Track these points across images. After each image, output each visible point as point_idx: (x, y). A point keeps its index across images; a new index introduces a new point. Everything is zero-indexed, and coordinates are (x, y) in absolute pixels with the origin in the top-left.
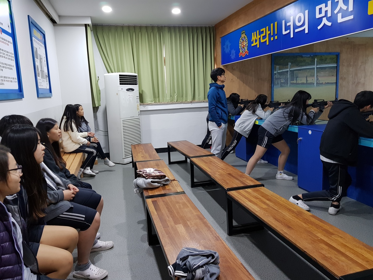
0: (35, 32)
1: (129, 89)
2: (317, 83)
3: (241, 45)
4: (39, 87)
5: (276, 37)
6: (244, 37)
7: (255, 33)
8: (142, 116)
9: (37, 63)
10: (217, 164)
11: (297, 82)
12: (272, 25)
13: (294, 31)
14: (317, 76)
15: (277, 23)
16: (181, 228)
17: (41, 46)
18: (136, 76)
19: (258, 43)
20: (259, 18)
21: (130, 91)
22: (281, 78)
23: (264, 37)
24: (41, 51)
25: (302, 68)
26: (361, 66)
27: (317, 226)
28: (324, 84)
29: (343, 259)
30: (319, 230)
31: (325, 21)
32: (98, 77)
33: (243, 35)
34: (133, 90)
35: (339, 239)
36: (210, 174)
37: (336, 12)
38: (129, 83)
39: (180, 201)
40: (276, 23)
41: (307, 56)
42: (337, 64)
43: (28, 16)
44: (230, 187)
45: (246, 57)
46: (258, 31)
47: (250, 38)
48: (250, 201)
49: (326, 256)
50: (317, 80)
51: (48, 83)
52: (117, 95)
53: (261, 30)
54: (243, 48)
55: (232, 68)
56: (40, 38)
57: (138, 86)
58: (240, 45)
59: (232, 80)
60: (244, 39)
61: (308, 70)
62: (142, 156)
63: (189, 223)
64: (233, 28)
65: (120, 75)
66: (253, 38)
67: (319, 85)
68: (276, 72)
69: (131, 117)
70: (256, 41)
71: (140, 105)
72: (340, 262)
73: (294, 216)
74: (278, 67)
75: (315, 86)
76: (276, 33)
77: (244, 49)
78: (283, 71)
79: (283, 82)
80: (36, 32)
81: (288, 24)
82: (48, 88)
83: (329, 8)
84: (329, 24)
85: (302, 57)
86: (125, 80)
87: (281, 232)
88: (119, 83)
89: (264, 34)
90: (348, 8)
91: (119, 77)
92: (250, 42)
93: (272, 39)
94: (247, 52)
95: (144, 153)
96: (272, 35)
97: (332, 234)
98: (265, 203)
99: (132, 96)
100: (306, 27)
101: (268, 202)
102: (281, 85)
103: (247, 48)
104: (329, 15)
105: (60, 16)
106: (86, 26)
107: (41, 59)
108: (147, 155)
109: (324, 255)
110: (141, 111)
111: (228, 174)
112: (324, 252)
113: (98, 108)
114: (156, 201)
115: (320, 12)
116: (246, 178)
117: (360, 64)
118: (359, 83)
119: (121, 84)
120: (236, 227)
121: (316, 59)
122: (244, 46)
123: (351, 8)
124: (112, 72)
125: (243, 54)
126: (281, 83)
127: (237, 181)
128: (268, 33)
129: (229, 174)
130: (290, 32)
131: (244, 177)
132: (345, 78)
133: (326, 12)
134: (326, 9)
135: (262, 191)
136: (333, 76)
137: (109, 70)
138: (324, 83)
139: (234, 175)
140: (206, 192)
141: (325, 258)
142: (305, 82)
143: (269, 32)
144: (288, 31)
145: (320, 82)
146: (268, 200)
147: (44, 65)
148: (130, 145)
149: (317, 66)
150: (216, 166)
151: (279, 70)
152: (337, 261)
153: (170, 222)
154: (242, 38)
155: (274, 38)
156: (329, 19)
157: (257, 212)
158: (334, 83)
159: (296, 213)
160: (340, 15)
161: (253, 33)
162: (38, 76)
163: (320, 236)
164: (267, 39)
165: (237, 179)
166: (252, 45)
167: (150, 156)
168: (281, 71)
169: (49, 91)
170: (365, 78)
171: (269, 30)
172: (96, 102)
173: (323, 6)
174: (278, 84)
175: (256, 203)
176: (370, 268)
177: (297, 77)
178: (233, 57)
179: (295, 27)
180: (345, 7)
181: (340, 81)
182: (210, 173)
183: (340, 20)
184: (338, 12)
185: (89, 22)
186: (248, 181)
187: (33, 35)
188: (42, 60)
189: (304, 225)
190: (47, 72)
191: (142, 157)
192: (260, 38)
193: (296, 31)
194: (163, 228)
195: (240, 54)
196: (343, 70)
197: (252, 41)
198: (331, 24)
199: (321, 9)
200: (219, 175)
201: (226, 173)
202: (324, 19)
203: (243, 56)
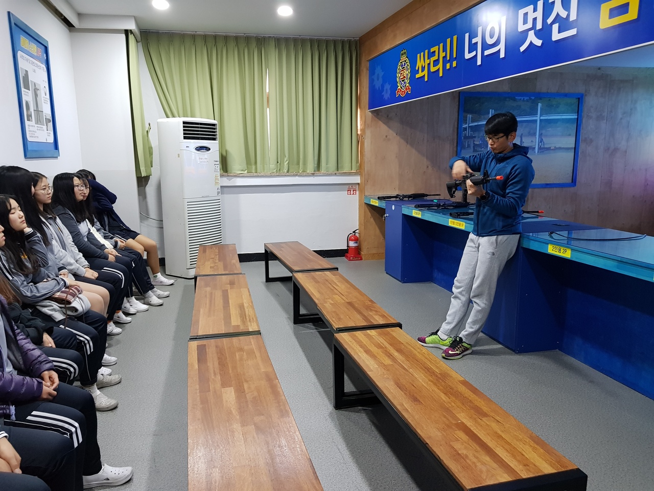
0: (24, 41)
1: (200, 147)
2: (540, 148)
3: (400, 75)
4: (29, 139)
5: (454, 64)
6: (405, 61)
7: (422, 54)
8: (225, 195)
9: (27, 96)
10: (334, 286)
12: (449, 40)
13: (482, 53)
14: (541, 135)
15: (457, 38)
16: (229, 395)
17: (37, 66)
18: (214, 125)
19: (426, 72)
20: (428, 27)
21: (202, 151)
22: (475, 137)
23: (436, 63)
24: (38, 76)
26: (621, 119)
27: (464, 400)
28: (552, 150)
29: (487, 459)
30: (466, 407)
31: (531, 37)
32: (149, 124)
33: (404, 58)
34: (208, 149)
35: (494, 425)
36: (317, 301)
37: (549, 21)
38: (201, 137)
39: (246, 348)
40: (455, 38)
41: (524, 99)
42: (578, 115)
43: (9, 13)
44: (342, 327)
45: (408, 97)
46: (426, 51)
47: (413, 63)
48: (367, 351)
49: (459, 454)
50: (541, 142)
51: (52, 133)
52: (179, 157)
53: (432, 50)
54: (403, 81)
55: (388, 116)
56: (35, 54)
57: (216, 142)
59: (386, 137)
60: (405, 65)
61: (525, 124)
62: (212, 265)
63: (246, 386)
64: (386, 44)
65: (184, 123)
66: (419, 64)
67: (543, 152)
68: (467, 125)
69: (203, 197)
70: (423, 69)
71: (222, 176)
72: (478, 464)
73: (432, 382)
74: (470, 116)
75: (537, 152)
76: (455, 56)
77: (405, 83)
78: (479, 123)
79: (478, 143)
80: (27, 41)
81: (474, 41)
82: (51, 140)
83: (539, 14)
84: (538, 43)
85: (515, 100)
86: (192, 131)
87: (399, 407)
88: (182, 136)
89: (436, 58)
90: (568, 16)
91: (182, 125)
92: (414, 71)
93: (448, 66)
94: (409, 88)
95: (217, 261)
96: (448, 59)
97: (485, 415)
98: (390, 356)
99: (206, 160)
100: (502, 47)
101: (396, 354)
102: (474, 147)
103: (408, 82)
104: (539, 26)
105: (80, 15)
106: (127, 32)
107: (36, 91)
108: (221, 265)
109: (456, 451)
110: (221, 186)
111: (347, 302)
112: (457, 446)
113: (147, 178)
114: (205, 345)
115: (525, 22)
116: (375, 311)
117: (620, 116)
118: (616, 150)
119: (185, 138)
120: (351, 394)
121: (539, 104)
122: (404, 77)
123: (574, 15)
124: (174, 116)
125: (402, 92)
126: (475, 145)
127: (358, 316)
128: (442, 54)
129: (349, 303)
130: (476, 56)
131: (373, 309)
132: (591, 141)
133: (535, 19)
134: (534, 15)
135: (394, 334)
136: (570, 135)
137: (169, 113)
138: (552, 148)
139: (356, 305)
140: (317, 332)
141: (457, 456)
143: (444, 54)
144: (474, 53)
145: (546, 146)
146: (399, 351)
147: (43, 101)
148: (198, 246)
149: (542, 118)
150: (332, 288)
151: (473, 122)
152: (474, 463)
153: (216, 381)
154: (401, 63)
155: (451, 65)
156: (538, 34)
157: (372, 371)
158: (571, 148)
159: (437, 376)
160: (555, 27)
161: (419, 55)
162: (28, 120)
163: (464, 417)
164: (440, 65)
165: (360, 313)
166: (417, 76)
167: (225, 267)
168: (476, 124)
169: (53, 146)
170: (627, 141)
171: (445, 50)
172: (142, 169)
173: (529, 9)
174: (469, 146)
175: (376, 355)
176: (524, 477)
178: (386, 96)
179: (485, 46)
180: (564, 14)
181: (582, 146)
182: (318, 299)
183: (556, 36)
184: (553, 23)
185: (132, 26)
186: (377, 317)
187: (17, 47)
188: (38, 92)
189: (443, 398)
190: (50, 113)
191: (211, 267)
192: (429, 64)
193: (487, 53)
194: (200, 392)
195: (398, 92)
196: (589, 125)
197: (417, 69)
198: (542, 44)
199: (526, 14)
200: (331, 304)
201: (344, 302)
202: (531, 33)
203: (402, 94)
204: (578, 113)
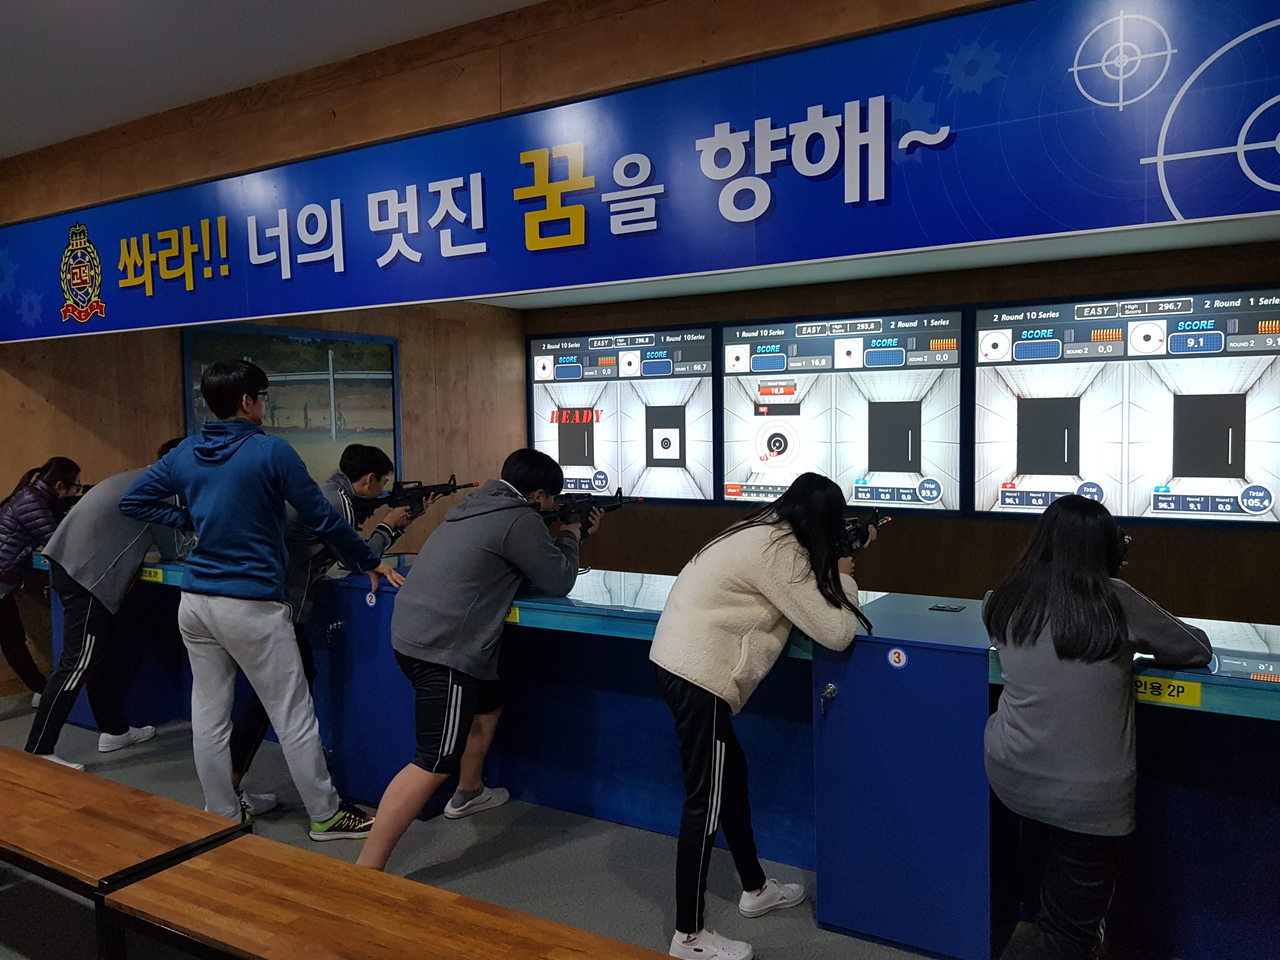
2: (338, 431)
3: (69, 276)
5: (224, 270)
6: (85, 249)
7: (134, 240)
12: (205, 224)
13: (293, 259)
14: (337, 407)
15: (227, 222)
19: (147, 277)
23: (175, 262)
25: (290, 378)
26: (456, 382)
28: (360, 433)
31: (398, 244)
33: (78, 243)
37: (434, 222)
40: (222, 221)
41: (303, 341)
42: (393, 374)
44: (111, 873)
45: (95, 324)
46: (146, 238)
50: (340, 419)
53: (161, 236)
54: (80, 289)
58: (63, 276)
59: (23, 405)
60: (83, 256)
61: (308, 386)
66: (127, 259)
70: (139, 271)
75: (334, 437)
76: (223, 255)
77: (87, 294)
81: (270, 233)
84: (416, 257)
85: (287, 341)
89: (174, 252)
90: (468, 220)
92: (111, 272)
93: (208, 272)
94: (99, 307)
96: (207, 258)
97: (547, 948)
98: (281, 902)
100: (336, 251)
101: (292, 893)
103: (96, 292)
104: (413, 227)
111: (79, 811)
115: (383, 217)
117: (453, 377)
121: (330, 351)
122: (85, 282)
123: (477, 222)
125: (80, 312)
128: (190, 249)
129: (87, 812)
130: (278, 260)
132: (417, 418)
133: (403, 216)
134: (402, 208)
135: (252, 851)
136: (384, 407)
138: (358, 430)
142: (302, 425)
143: (195, 248)
144: (272, 256)
145: (348, 427)
146: (292, 883)
149: (336, 376)
150: (10, 786)
154: (73, 251)
155: (216, 272)
156: (410, 240)
157: (266, 949)
158: (389, 430)
159: (408, 909)
160: (446, 235)
161: (123, 242)
164: (187, 268)
166: (122, 283)
170: (468, 419)
171: (196, 238)
173: (391, 196)
178: (31, 315)
179: (297, 247)
180: (460, 216)
181: (405, 427)
183: (448, 250)
184: (442, 225)
192: (155, 264)
193: (302, 258)
195: (67, 311)
196: (410, 390)
197: (121, 267)
198: (421, 259)
199: (383, 205)
202: (398, 240)
203: (79, 318)
204: (392, 370)
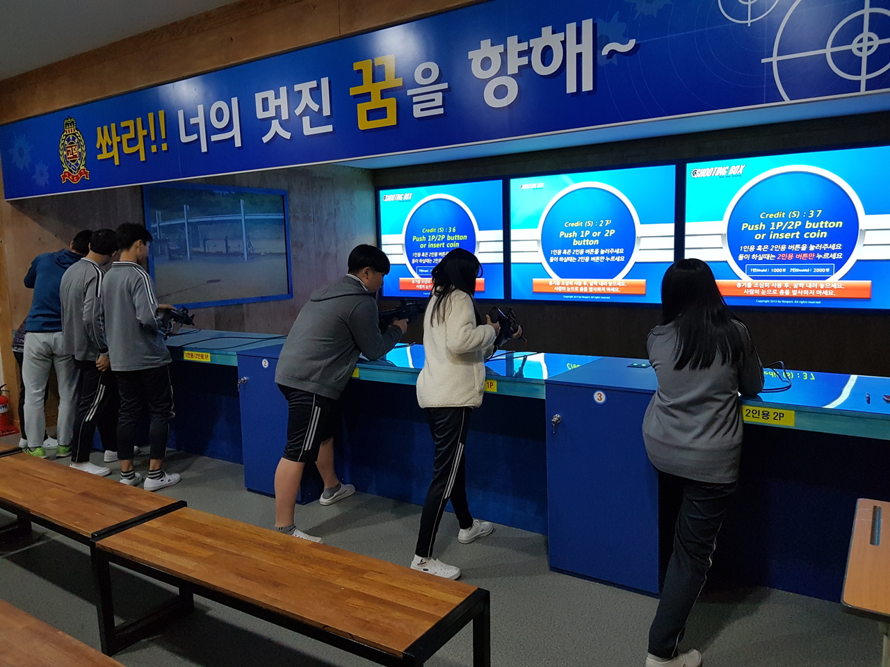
2: (249, 254)
3: (65, 153)
5: (164, 147)
6: (74, 134)
7: (105, 128)
10: (36, 475)
11: (207, 251)
12: (151, 116)
13: (208, 139)
14: (248, 237)
15: (165, 114)
19: (115, 152)
22: (169, 240)
23: (132, 142)
25: (215, 219)
26: (327, 220)
27: (331, 565)
28: (263, 255)
29: (398, 614)
30: (337, 571)
31: (276, 127)
33: (70, 130)
35: (378, 578)
36: (26, 505)
37: (297, 112)
40: (161, 114)
41: (223, 193)
42: (284, 215)
44: (99, 529)
45: (84, 184)
46: (113, 126)
49: (368, 622)
50: (249, 246)
53: (123, 124)
54: (72, 161)
55: (38, 211)
58: (61, 153)
60: (74, 139)
64: (38, 105)
66: (102, 141)
67: (253, 258)
68: (156, 225)
70: (110, 148)
72: (394, 623)
73: (280, 557)
74: (159, 213)
75: (247, 259)
76: (163, 137)
77: (77, 164)
78: (173, 223)
79: (173, 248)
81: (193, 121)
83: (283, 101)
84: (287, 135)
85: (213, 194)
87: (263, 600)
89: (132, 135)
90: (321, 109)
92: (92, 150)
93: (154, 149)
94: (86, 173)
96: (153, 139)
97: (364, 572)
98: (203, 545)
100: (236, 132)
101: (209, 541)
102: (170, 255)
103: (83, 163)
104: (285, 116)
109: (362, 620)
111: (80, 494)
112: (360, 614)
115: (265, 108)
117: (326, 217)
118: (327, 255)
122: (75, 156)
123: (327, 111)
125: (73, 177)
126: (171, 252)
127: (114, 509)
128: (142, 133)
129: (85, 494)
130: (198, 140)
131: (128, 493)
132: (302, 245)
133: (278, 108)
134: (278, 102)
136: (279, 238)
138: (262, 254)
139: (99, 495)
141: (365, 625)
142: (224, 251)
143: (145, 132)
144: (194, 137)
145: (255, 252)
146: (209, 535)
149: (246, 217)
150: (38, 480)
151: (164, 220)
152: (388, 624)
154: (67, 136)
155: (159, 148)
157: (192, 571)
158: (282, 254)
160: (306, 120)
161: (99, 129)
163: (343, 583)
165: (112, 503)
166: (100, 157)
168: (168, 223)
170: (336, 245)
171: (145, 125)
173: (270, 94)
174: (163, 253)
175: (183, 550)
176: (443, 616)
177: (205, 240)
178: (42, 179)
179: (211, 130)
180: (315, 107)
181: (293, 252)
182: (24, 502)
183: (308, 130)
186: (144, 503)
189: (305, 570)
192: (120, 143)
193: (214, 138)
195: (64, 176)
196: (297, 226)
197: (98, 146)
198: (291, 137)
199: (265, 101)
200: (52, 502)
201: (73, 494)
202: (275, 123)
203: (73, 180)
204: (284, 213)
